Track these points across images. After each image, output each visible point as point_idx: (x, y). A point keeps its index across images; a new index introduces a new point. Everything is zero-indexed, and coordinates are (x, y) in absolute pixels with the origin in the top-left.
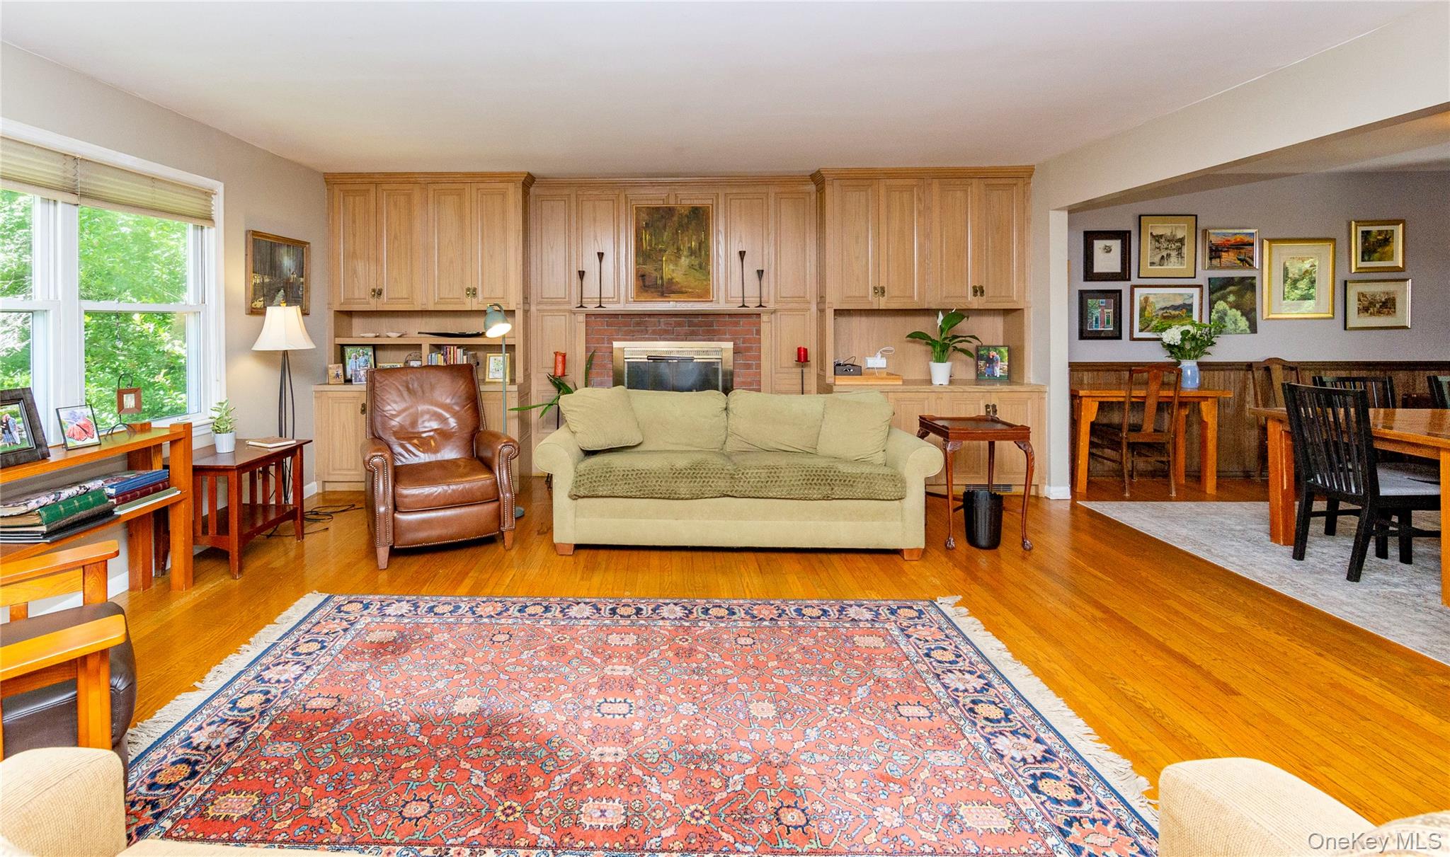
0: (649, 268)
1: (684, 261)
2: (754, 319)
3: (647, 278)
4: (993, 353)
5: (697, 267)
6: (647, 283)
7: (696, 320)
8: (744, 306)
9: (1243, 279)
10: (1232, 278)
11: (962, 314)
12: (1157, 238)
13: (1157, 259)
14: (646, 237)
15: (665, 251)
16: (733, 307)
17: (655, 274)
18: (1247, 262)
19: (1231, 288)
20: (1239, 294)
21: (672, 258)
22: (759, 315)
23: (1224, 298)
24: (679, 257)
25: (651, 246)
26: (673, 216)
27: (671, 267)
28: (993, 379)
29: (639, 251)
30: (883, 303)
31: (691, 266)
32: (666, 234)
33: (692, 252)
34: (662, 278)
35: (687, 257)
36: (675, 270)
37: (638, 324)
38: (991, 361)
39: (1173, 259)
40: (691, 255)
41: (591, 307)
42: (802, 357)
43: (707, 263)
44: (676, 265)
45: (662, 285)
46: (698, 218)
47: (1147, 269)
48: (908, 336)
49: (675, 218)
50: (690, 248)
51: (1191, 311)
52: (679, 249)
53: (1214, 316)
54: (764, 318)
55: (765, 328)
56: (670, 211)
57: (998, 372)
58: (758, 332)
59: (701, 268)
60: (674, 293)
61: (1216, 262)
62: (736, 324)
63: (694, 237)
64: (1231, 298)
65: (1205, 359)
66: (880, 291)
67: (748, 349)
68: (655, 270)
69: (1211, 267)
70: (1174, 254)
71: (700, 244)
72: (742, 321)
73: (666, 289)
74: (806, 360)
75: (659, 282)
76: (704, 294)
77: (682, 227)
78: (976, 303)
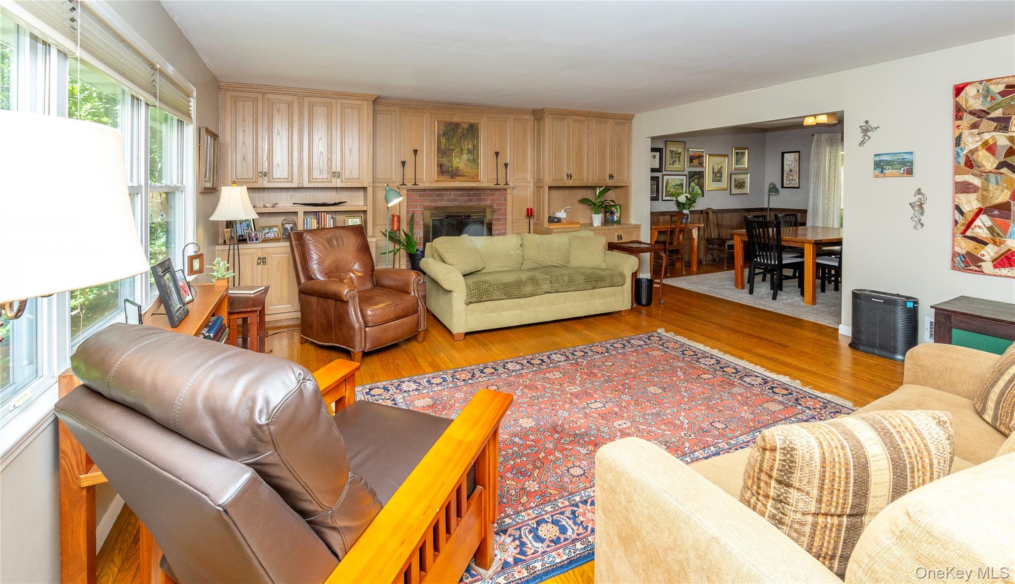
0: (445, 160)
1: (465, 157)
2: (503, 192)
3: (443, 166)
4: (613, 209)
5: (472, 161)
6: (443, 170)
7: (471, 193)
8: (497, 184)
9: (700, 172)
10: (696, 172)
11: (608, 189)
12: (672, 152)
13: (671, 162)
14: (443, 141)
15: (454, 150)
16: (492, 185)
17: (448, 164)
18: (701, 164)
19: (696, 176)
20: (699, 179)
21: (458, 154)
22: (505, 190)
23: (693, 181)
24: (462, 154)
25: (446, 147)
26: (459, 128)
27: (458, 160)
28: (613, 222)
29: (439, 150)
30: (570, 183)
31: (469, 160)
32: (455, 140)
33: (469, 151)
34: (452, 167)
35: (466, 154)
36: (460, 162)
37: (438, 195)
38: (612, 213)
39: (677, 162)
40: (469, 153)
41: (410, 185)
42: (530, 213)
43: (478, 159)
44: (460, 159)
45: (452, 171)
46: (473, 130)
47: (669, 167)
48: (579, 201)
49: (460, 130)
50: (468, 149)
51: (683, 187)
52: (462, 150)
53: (690, 189)
54: (508, 191)
55: (509, 197)
56: (457, 125)
57: (615, 219)
58: (505, 200)
59: (474, 161)
60: (459, 176)
61: (691, 164)
62: (494, 195)
63: (471, 143)
64: (696, 181)
65: (692, 209)
66: (569, 176)
67: (500, 210)
68: (449, 162)
69: (690, 166)
70: (677, 160)
71: (474, 146)
72: (497, 193)
73: (454, 174)
74: (531, 215)
75: (450, 169)
76: (475, 178)
77: (464, 136)
78: (610, 183)
